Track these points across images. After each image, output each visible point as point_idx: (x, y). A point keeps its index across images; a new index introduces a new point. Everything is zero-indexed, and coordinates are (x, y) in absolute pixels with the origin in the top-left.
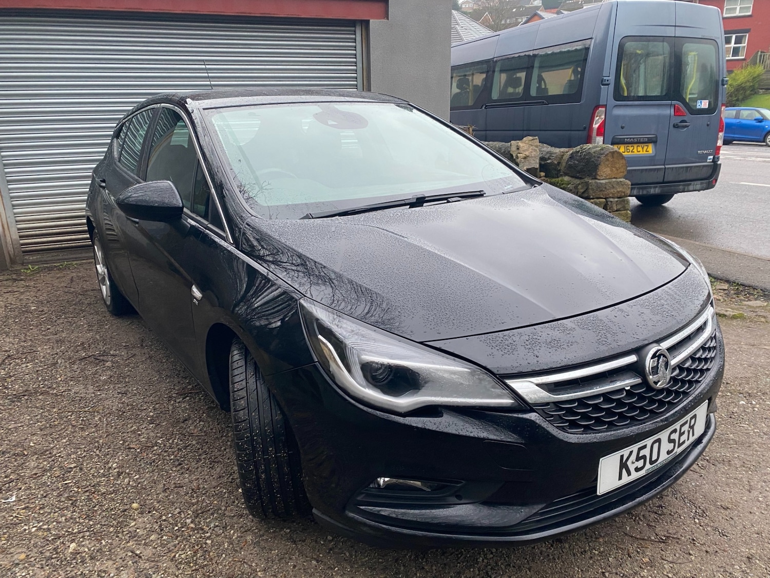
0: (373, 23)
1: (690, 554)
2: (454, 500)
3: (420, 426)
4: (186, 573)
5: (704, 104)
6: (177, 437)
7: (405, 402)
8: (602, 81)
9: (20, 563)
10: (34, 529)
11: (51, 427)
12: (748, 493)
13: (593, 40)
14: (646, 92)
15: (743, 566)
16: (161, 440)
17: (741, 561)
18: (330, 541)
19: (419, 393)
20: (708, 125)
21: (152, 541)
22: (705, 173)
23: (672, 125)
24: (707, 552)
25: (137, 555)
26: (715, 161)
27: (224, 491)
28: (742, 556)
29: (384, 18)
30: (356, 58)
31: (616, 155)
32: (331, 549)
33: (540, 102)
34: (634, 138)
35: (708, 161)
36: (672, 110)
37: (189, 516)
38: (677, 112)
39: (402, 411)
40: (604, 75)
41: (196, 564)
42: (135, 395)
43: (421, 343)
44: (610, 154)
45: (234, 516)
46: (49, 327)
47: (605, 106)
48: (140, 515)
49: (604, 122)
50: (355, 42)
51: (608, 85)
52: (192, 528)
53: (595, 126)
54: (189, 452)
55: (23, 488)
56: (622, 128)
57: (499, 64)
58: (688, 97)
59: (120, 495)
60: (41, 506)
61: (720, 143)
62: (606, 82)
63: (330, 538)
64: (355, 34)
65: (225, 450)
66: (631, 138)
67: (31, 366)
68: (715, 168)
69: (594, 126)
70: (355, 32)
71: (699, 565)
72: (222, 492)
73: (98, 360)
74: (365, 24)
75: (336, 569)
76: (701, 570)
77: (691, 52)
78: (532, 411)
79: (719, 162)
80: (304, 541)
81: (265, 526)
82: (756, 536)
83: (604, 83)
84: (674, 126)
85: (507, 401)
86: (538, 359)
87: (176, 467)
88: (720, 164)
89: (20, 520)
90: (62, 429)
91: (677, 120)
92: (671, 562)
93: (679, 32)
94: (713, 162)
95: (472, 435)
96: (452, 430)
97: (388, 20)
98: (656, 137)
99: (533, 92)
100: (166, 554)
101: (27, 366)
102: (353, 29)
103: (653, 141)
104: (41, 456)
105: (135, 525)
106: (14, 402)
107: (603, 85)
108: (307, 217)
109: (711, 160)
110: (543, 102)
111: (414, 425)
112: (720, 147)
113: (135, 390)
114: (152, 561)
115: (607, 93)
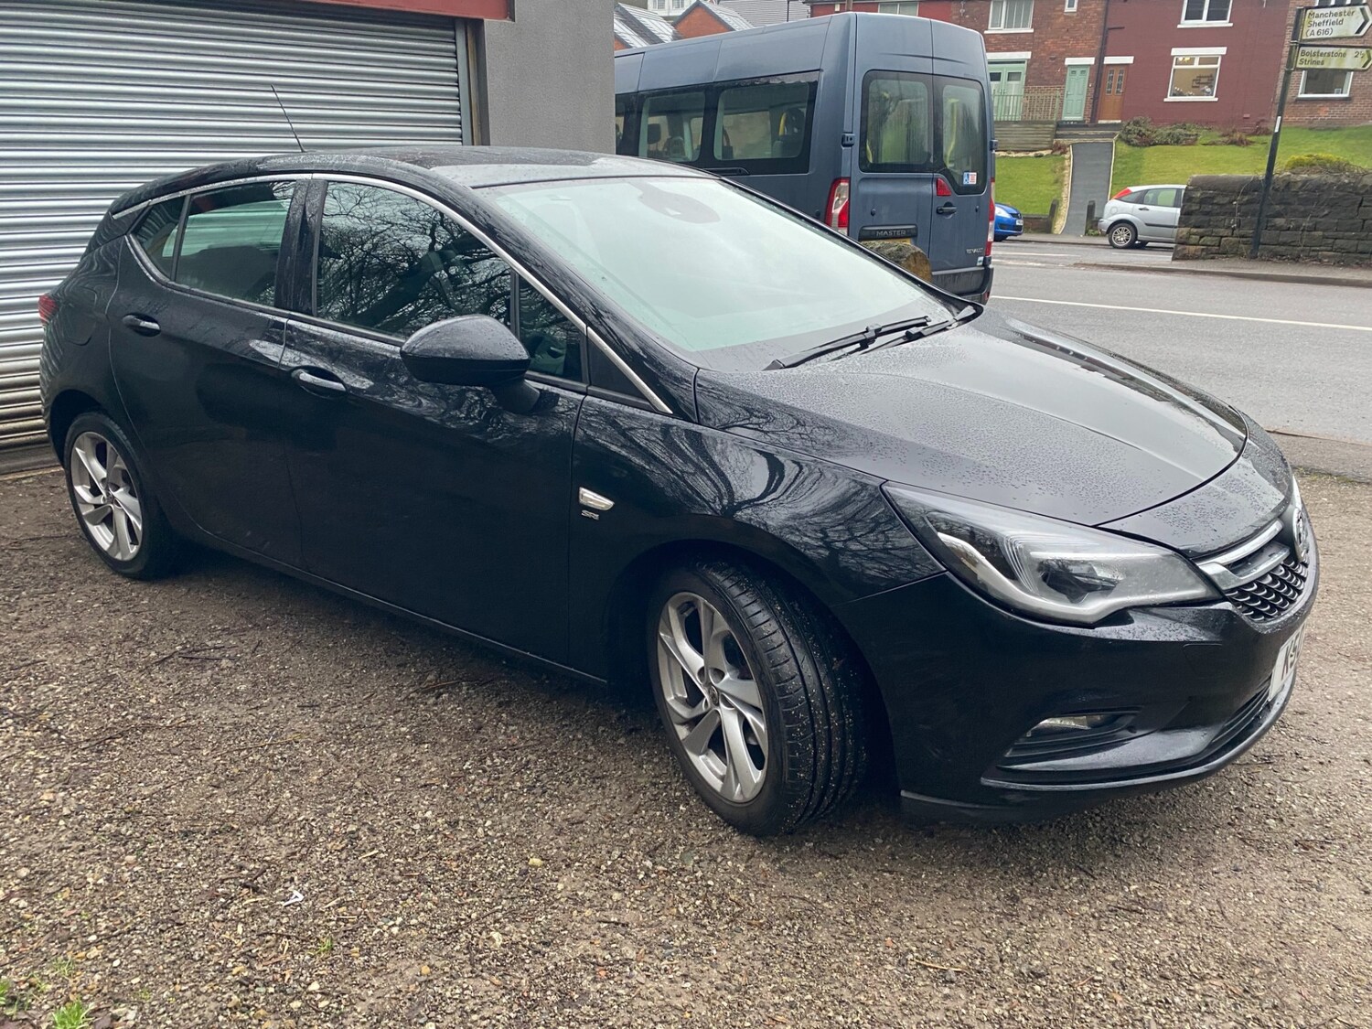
0: (492, 27)
1: (1305, 770)
2: (1127, 734)
3: (1115, 637)
4: (721, 928)
5: (971, 179)
6: (494, 754)
7: (1093, 607)
8: (843, 140)
9: (431, 978)
10: (395, 930)
11: (233, 779)
12: (1310, 693)
13: (823, 75)
14: (908, 158)
15: (1367, 770)
16: (468, 763)
17: (1361, 765)
18: (884, 845)
19: (1113, 593)
20: (976, 210)
21: (617, 901)
22: (975, 282)
23: (934, 211)
24: (1321, 763)
25: (617, 924)
26: (986, 262)
27: (658, 813)
28: (1358, 760)
29: (505, 18)
30: (458, 86)
31: (918, 258)
32: (893, 855)
33: (735, 171)
34: (888, 230)
35: (978, 264)
36: (934, 185)
37: (640, 858)
38: (941, 190)
39: (1090, 620)
40: (845, 130)
41: (723, 915)
42: (335, 706)
43: (1095, 527)
44: (912, 258)
45: (710, 843)
46: (15, 615)
47: (848, 179)
48: (557, 873)
49: (848, 204)
50: (456, 58)
51: (851, 145)
52: (664, 871)
53: (836, 211)
54: (537, 771)
55: (296, 878)
56: (873, 214)
57: (648, 101)
58: (949, 166)
59: (489, 853)
60: (367, 896)
61: (990, 238)
62: (849, 142)
63: (879, 841)
64: (455, 43)
65: (595, 758)
66: (884, 230)
67: (61, 688)
68: (987, 274)
69: (833, 211)
70: (455, 39)
71: (1324, 779)
72: (654, 816)
73: (193, 657)
74: (475, 27)
75: (923, 876)
76: (1330, 783)
77: (950, 98)
78: (1225, 599)
79: (991, 266)
80: (846, 853)
81: (771, 846)
82: (1354, 737)
83: (846, 142)
84: (937, 212)
85: (1199, 591)
86: (1218, 533)
87: (541, 797)
88: (993, 269)
89: (353, 923)
90: (257, 780)
91: (940, 202)
92: (1296, 782)
93: (939, 68)
94: (983, 265)
95: (1172, 640)
96: (1149, 637)
97: (514, 20)
98: (916, 229)
99: (718, 154)
100: (661, 913)
101: (52, 690)
102: (452, 33)
103: (911, 235)
104: (268, 826)
105: (565, 887)
106: (100, 752)
107: (844, 146)
108: (775, 365)
109: (981, 264)
110: (740, 171)
111: (1108, 637)
112: (990, 243)
113: (328, 698)
114: (651, 926)
115: (850, 158)
